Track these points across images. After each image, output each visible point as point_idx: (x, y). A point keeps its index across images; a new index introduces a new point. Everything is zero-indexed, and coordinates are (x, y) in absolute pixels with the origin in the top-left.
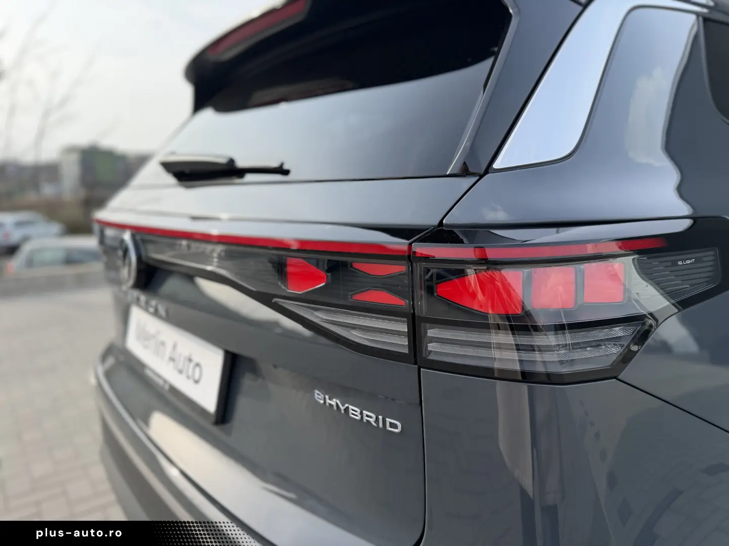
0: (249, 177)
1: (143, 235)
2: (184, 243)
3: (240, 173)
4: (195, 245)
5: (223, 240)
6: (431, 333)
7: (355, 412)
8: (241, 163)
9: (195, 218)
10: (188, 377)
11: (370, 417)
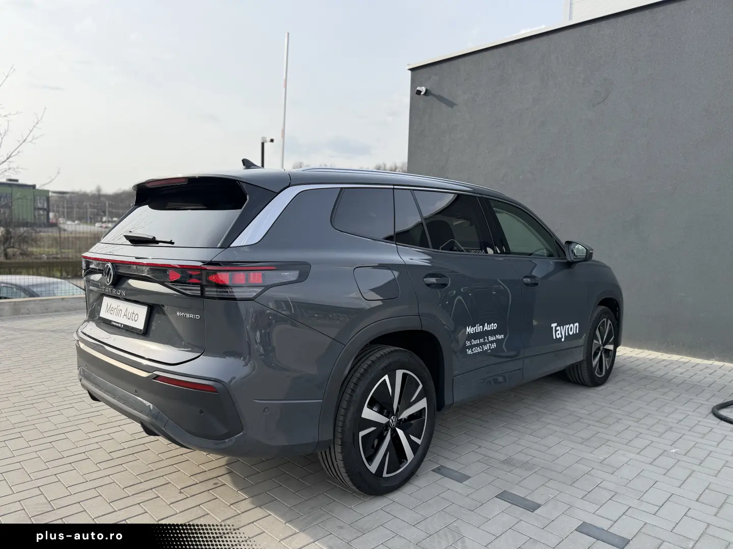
0: (160, 244)
1: (116, 264)
2: (135, 266)
3: (158, 242)
4: (139, 267)
5: (148, 265)
6: (206, 289)
7: (188, 316)
8: (158, 239)
9: (137, 258)
10: (132, 320)
11: (192, 316)
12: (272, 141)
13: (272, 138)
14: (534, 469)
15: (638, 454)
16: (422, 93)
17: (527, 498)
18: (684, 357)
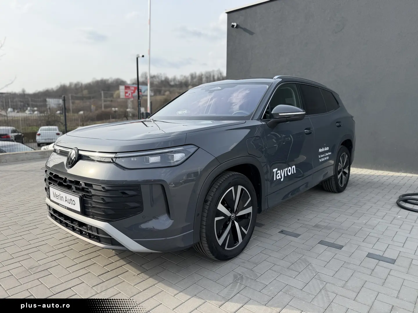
12: (143, 56)
13: (143, 55)
14: (332, 229)
15: (382, 219)
16: (235, 27)
17: (334, 243)
18: (385, 172)
